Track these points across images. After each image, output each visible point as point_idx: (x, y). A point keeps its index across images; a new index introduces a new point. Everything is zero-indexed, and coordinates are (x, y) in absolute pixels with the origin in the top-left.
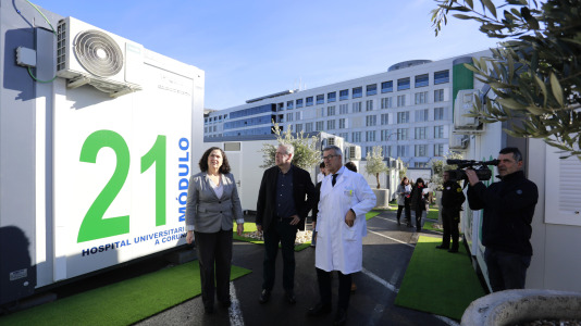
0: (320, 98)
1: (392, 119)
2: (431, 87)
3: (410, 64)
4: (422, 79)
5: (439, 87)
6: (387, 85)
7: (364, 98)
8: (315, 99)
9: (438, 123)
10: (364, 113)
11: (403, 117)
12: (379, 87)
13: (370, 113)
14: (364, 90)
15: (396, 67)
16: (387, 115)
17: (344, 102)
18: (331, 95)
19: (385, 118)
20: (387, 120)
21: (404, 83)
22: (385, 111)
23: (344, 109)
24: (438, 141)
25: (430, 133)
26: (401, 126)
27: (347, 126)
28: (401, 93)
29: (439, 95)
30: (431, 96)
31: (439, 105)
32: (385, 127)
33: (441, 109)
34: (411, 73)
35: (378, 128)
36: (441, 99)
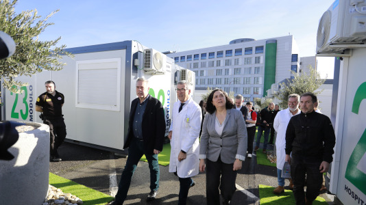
0: (189, 57)
1: (231, 72)
2: (254, 55)
3: (242, 40)
4: (249, 50)
5: (258, 55)
6: (228, 52)
7: (215, 59)
8: (186, 58)
9: (256, 75)
10: (215, 68)
11: (237, 71)
12: (224, 53)
13: (219, 68)
14: (216, 54)
15: (234, 42)
16: (228, 70)
17: (203, 61)
18: (196, 56)
19: (227, 71)
20: (228, 73)
21: (238, 51)
22: (227, 67)
23: (203, 65)
24: (256, 86)
25: (252, 81)
26: (236, 76)
27: (205, 75)
28: (237, 57)
29: (257, 60)
30: (253, 60)
31: (257, 65)
32: (227, 77)
33: (258, 68)
34: (243, 46)
35: (222, 77)
36: (259, 62)
